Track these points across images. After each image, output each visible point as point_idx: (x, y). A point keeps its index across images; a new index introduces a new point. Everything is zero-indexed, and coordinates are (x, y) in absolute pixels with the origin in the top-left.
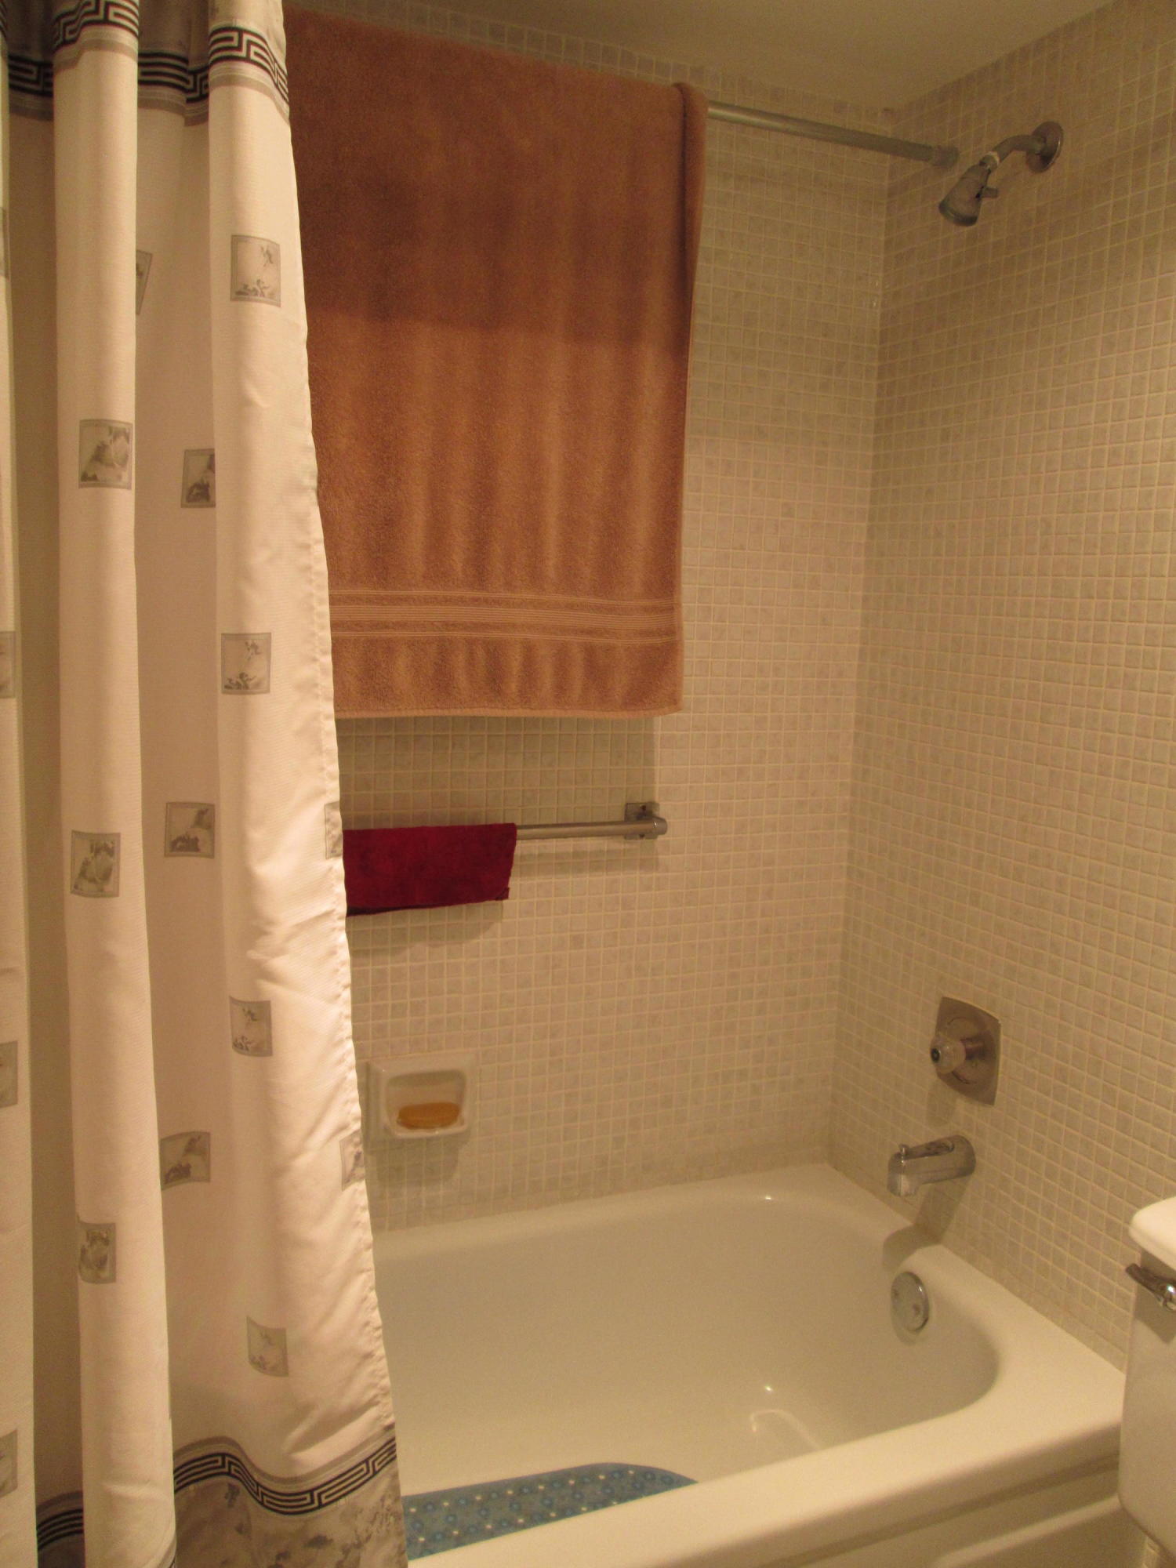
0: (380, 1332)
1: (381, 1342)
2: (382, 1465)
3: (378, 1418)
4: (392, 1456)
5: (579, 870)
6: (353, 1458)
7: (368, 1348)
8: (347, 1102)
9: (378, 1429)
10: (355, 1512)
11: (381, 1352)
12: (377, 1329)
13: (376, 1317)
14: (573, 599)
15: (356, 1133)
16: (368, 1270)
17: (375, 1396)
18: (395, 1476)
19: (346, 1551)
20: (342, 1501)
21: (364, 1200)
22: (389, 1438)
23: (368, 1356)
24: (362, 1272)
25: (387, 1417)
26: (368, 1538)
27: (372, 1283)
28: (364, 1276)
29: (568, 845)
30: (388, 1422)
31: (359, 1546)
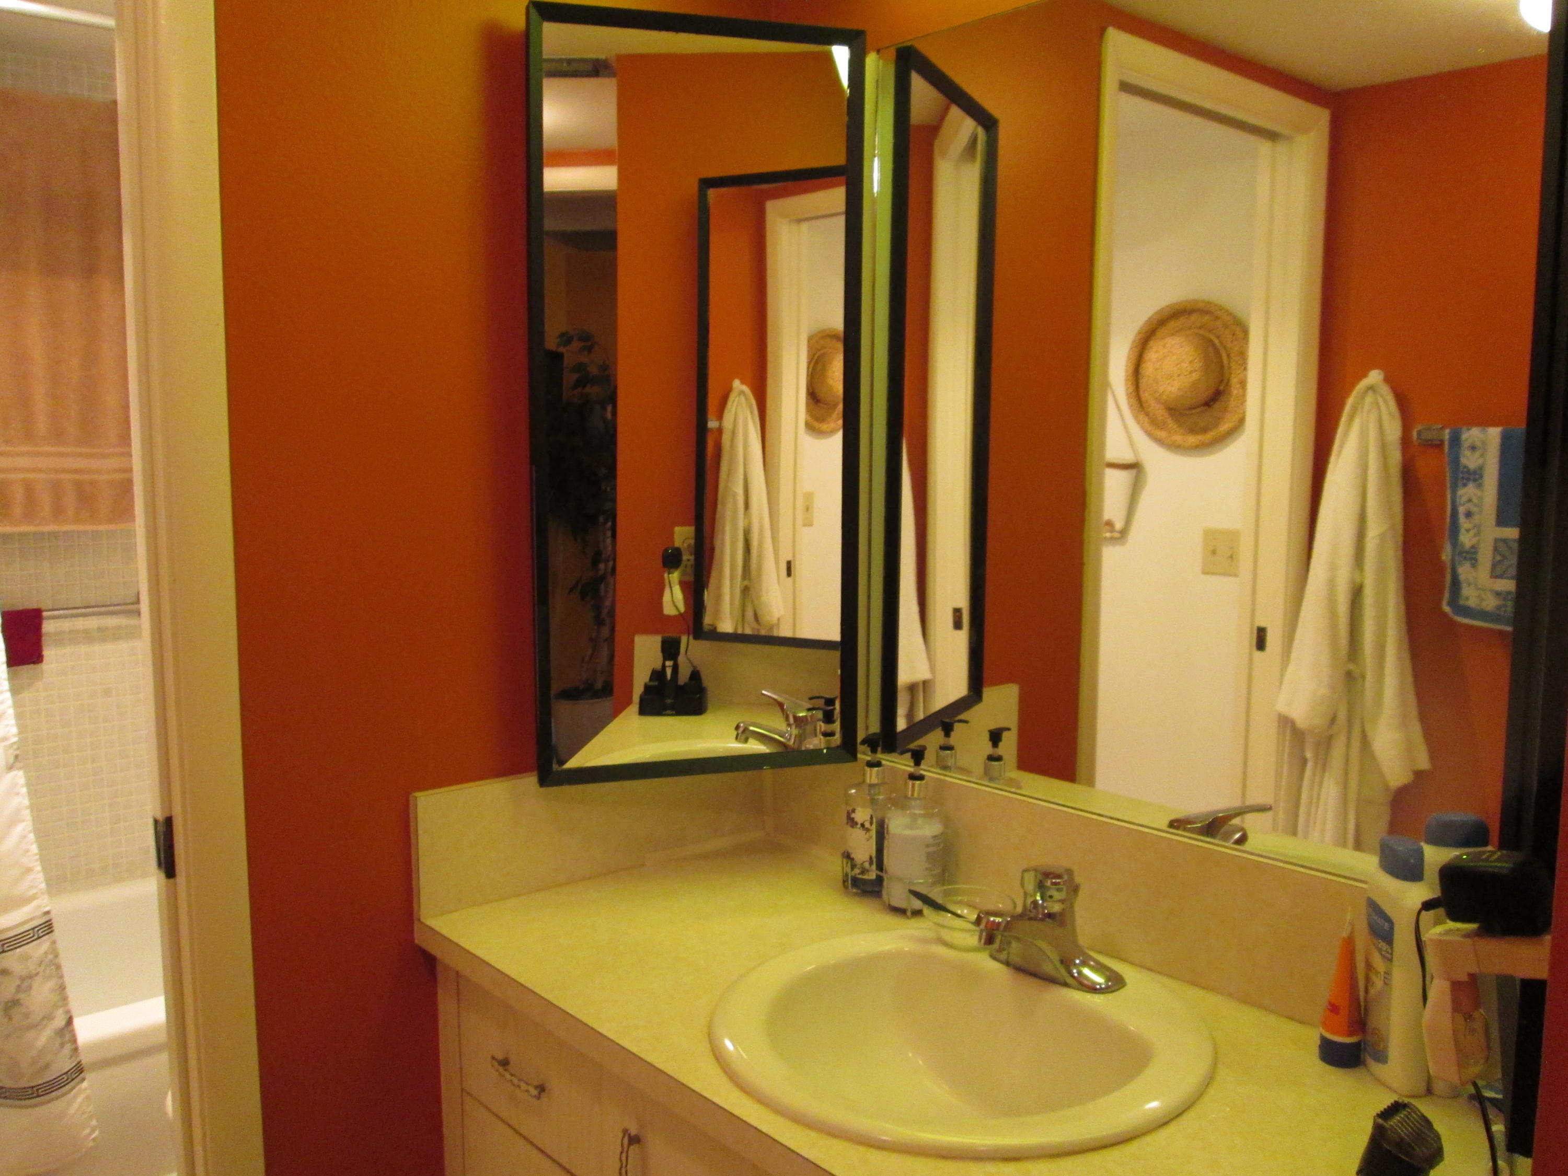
0: (37, 857)
1: (38, 863)
2: (44, 933)
3: (39, 907)
4: (50, 930)
5: (104, 640)
6: (24, 926)
7: (31, 865)
8: (7, 725)
9: (39, 913)
10: (26, 958)
11: (39, 868)
12: (35, 855)
13: (34, 848)
14: (61, 449)
15: (15, 743)
16: (27, 821)
17: (36, 894)
18: (54, 942)
19: (23, 979)
20: (18, 950)
21: (22, 781)
22: (47, 919)
23: (29, 870)
24: (23, 821)
25: (45, 907)
26: (37, 974)
27: (31, 828)
28: (24, 824)
29: (92, 623)
30: (47, 909)
31: (31, 977)
